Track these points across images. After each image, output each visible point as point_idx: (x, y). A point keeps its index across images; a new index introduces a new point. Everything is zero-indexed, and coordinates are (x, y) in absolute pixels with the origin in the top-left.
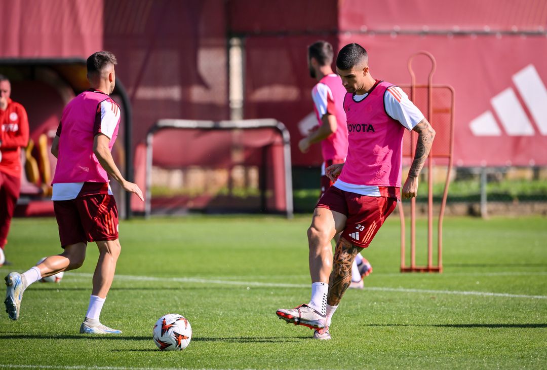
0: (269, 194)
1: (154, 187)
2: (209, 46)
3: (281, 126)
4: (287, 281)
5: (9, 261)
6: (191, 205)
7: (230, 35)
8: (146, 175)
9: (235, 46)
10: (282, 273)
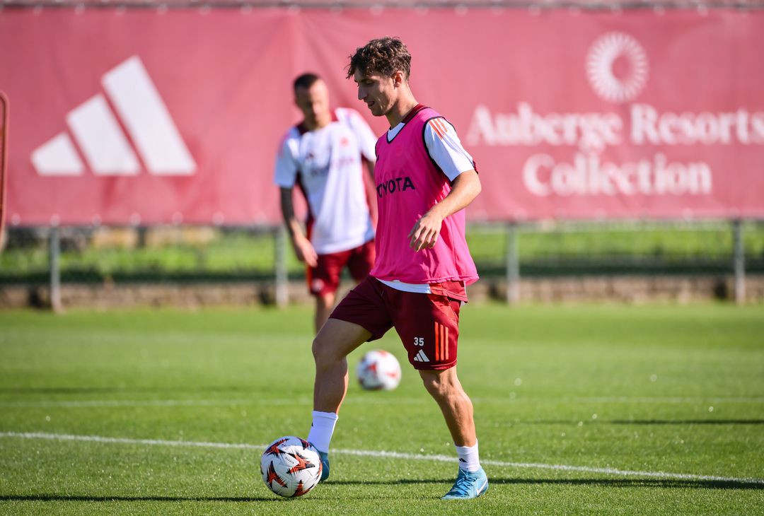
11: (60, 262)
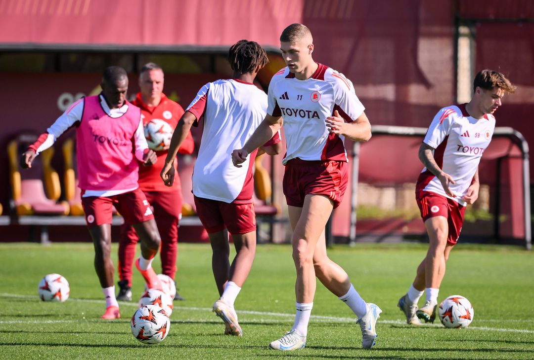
0: (503, 218)
1: (361, 207)
2: (431, 35)
3: (519, 135)
4: (524, 326)
5: (181, 296)
6: (406, 230)
7: (457, 22)
8: (352, 192)
9: (464, 35)
10: (518, 317)
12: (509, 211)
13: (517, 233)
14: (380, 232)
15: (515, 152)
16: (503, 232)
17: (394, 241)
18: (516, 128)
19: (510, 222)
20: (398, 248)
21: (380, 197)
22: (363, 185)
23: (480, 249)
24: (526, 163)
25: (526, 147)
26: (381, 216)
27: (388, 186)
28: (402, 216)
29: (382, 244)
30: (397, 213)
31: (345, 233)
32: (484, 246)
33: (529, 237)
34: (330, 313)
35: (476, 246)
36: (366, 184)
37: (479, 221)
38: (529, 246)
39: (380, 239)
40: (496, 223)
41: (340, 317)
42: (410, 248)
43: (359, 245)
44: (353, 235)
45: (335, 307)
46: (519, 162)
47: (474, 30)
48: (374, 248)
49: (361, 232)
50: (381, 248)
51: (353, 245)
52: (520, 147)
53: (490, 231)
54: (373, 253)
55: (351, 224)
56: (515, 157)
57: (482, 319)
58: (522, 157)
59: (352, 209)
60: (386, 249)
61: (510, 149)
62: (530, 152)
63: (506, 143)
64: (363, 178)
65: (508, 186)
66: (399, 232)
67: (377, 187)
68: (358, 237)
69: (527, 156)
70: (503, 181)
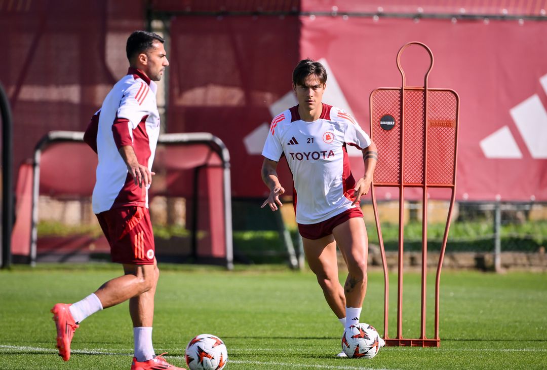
0: (201, 235)
1: (42, 222)
3: (219, 141)
6: (92, 247)
7: (150, 15)
9: (158, 29)
11: (502, 233)
12: (208, 227)
13: (217, 251)
14: (64, 251)
15: (214, 160)
16: (201, 251)
17: (80, 260)
18: (215, 134)
19: (209, 240)
20: (84, 269)
21: (64, 212)
22: (43, 198)
23: (176, 270)
24: (227, 173)
25: (226, 154)
26: (65, 232)
27: (73, 200)
28: (89, 232)
29: (66, 264)
30: (84, 229)
31: (25, 251)
32: (180, 267)
33: (230, 256)
34: (9, 342)
35: (171, 266)
36: (48, 197)
37: (174, 238)
38: (231, 266)
39: (64, 259)
40: (194, 241)
41: (21, 345)
42: (97, 269)
43: (41, 265)
44: (34, 254)
45: (14, 334)
46: (219, 171)
47: (169, 24)
48: (58, 269)
49: (43, 250)
50: (65, 269)
51: (34, 265)
52: (220, 155)
53: (187, 250)
54: (56, 273)
55: (31, 242)
56: (215, 167)
57: (179, 347)
58: (223, 166)
59: (33, 224)
60: (70, 269)
61: (209, 157)
62: (231, 161)
63: (205, 150)
64: (45, 190)
65: (207, 198)
66: (85, 251)
67: (60, 200)
68: (40, 256)
69: (228, 165)
70: (201, 193)
